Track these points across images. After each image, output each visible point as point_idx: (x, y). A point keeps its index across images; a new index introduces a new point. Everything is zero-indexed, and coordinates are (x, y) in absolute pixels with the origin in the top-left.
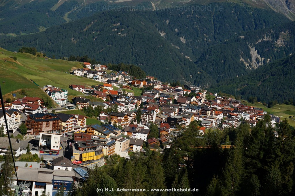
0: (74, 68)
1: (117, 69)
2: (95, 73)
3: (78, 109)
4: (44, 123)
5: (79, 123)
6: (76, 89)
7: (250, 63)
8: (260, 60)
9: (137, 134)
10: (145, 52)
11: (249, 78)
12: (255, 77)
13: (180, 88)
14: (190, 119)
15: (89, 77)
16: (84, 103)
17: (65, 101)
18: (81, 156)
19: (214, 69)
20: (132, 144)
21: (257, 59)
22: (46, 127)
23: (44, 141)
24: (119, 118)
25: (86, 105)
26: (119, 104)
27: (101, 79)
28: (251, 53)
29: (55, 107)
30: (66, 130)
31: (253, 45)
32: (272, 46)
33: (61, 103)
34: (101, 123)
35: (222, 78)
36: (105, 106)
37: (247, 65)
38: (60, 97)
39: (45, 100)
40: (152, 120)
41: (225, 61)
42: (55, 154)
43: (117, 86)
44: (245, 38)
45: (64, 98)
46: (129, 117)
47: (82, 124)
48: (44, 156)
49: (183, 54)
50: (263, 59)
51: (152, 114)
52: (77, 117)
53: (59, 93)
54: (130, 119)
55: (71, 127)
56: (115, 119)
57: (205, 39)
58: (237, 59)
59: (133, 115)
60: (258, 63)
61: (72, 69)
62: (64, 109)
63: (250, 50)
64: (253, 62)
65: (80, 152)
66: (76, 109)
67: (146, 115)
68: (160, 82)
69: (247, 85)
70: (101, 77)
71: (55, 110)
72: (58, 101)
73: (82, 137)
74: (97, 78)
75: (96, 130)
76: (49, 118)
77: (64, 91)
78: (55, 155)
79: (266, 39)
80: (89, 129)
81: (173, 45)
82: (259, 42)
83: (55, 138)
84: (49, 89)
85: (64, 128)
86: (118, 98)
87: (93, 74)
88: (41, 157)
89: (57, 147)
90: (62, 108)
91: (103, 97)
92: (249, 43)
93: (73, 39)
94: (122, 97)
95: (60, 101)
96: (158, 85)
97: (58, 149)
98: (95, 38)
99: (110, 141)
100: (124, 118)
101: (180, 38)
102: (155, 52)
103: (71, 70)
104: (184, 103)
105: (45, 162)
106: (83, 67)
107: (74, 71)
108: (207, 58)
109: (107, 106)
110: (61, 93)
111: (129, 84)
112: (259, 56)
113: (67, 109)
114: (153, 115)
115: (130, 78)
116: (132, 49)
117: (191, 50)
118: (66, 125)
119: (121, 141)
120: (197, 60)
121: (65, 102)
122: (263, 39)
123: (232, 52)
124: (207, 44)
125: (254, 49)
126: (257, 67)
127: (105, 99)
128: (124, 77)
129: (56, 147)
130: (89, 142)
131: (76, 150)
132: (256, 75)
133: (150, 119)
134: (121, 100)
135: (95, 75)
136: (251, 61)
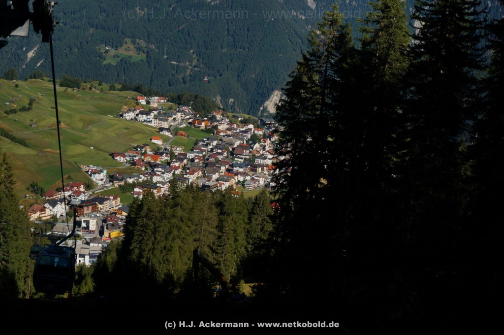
0: (125, 108)
3: (114, 187)
4: (85, 208)
5: (113, 203)
6: (117, 158)
13: (251, 126)
14: (229, 183)
15: (141, 119)
16: (120, 182)
18: (110, 234)
22: (87, 210)
23: (85, 224)
29: (95, 188)
34: (134, 198)
38: (99, 178)
39: (87, 183)
43: (169, 135)
45: (103, 178)
46: (162, 189)
47: (116, 203)
48: (85, 235)
49: (310, 26)
52: (112, 198)
55: (106, 208)
59: (167, 186)
61: (122, 110)
65: (109, 231)
68: (227, 119)
71: (95, 191)
73: (112, 219)
74: (150, 120)
75: (124, 212)
77: (103, 172)
78: (92, 234)
80: (119, 211)
83: (92, 222)
84: (90, 171)
86: (156, 168)
87: (146, 115)
90: (100, 188)
95: (99, 181)
96: (222, 125)
97: (94, 229)
98: (173, 6)
100: (157, 190)
103: (120, 112)
107: (124, 112)
109: (143, 177)
110: (100, 174)
111: (189, 123)
113: (105, 189)
115: (192, 114)
118: (102, 206)
121: (104, 181)
127: (143, 169)
128: (184, 114)
134: (158, 170)
135: (149, 116)
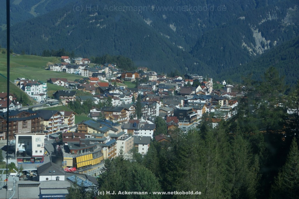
0: (50, 63)
1: (101, 61)
2: (76, 67)
3: (62, 105)
4: (20, 124)
5: (66, 121)
6: (56, 83)
7: (254, 47)
8: (266, 43)
9: (140, 131)
10: (131, 45)
11: (255, 65)
12: (262, 63)
13: (180, 78)
14: (202, 110)
15: (69, 72)
16: (70, 97)
17: (45, 96)
18: (75, 160)
19: (212, 58)
20: (136, 143)
21: (261, 42)
22: (23, 127)
23: (22, 146)
24: (114, 113)
25: (71, 99)
26: (113, 97)
27: (84, 73)
28: (254, 36)
29: (32, 104)
30: (50, 130)
31: (255, 26)
32: (279, 26)
33: (40, 99)
34: (94, 120)
35: (223, 68)
36: (96, 100)
37: (250, 50)
38: (37, 91)
39: (19, 96)
40: (154, 115)
41: (224, 48)
42: (39, 161)
43: (105, 80)
44: (246, 18)
45: (43, 93)
46: (127, 112)
47: (70, 123)
49: (174, 43)
50: (269, 42)
51: (154, 107)
52: (63, 113)
53: (36, 86)
54: (128, 113)
55: (56, 127)
56: (110, 115)
57: (199, 25)
58: (238, 44)
59: (132, 109)
60: (263, 47)
61: (48, 65)
62: (45, 106)
63: (253, 33)
64: (257, 47)
65: (72, 155)
66: (60, 105)
67: (147, 109)
68: (155, 73)
69: (254, 73)
70: (84, 72)
71: (32, 108)
72: (35, 96)
73: (72, 137)
74: (79, 73)
75: (90, 127)
76: (26, 116)
77: (42, 84)
78: (38, 163)
79: (270, 19)
80: (81, 127)
81: (162, 34)
82: (263, 22)
83: (37, 140)
84: (21, 83)
85: (47, 129)
86: (111, 90)
87: (73, 69)
88: (20, 166)
89: (41, 151)
90: (41, 104)
91: (91, 91)
92: (251, 25)
93: (44, 36)
94: (116, 88)
95: (38, 96)
96: (153, 76)
97: (42, 154)
98: (70, 32)
99: (109, 140)
100: (121, 114)
101: (169, 25)
102: (141, 44)
103: (46, 67)
104: (189, 95)
105: (25, 173)
106: (60, 62)
107: (50, 66)
108: (203, 46)
109: (98, 100)
110: (38, 86)
111: (118, 78)
112: (264, 39)
113: (48, 106)
114: (156, 108)
115: (119, 71)
116: (114, 42)
117: (184, 39)
118: (49, 124)
119: (124, 140)
120: (192, 49)
121: (45, 98)
122: (267, 19)
123: (232, 36)
124: (202, 30)
125: (258, 31)
126: (262, 51)
127: (94, 93)
128: (112, 70)
129: (39, 152)
130: (83, 141)
131: (67, 153)
132: (263, 61)
133: (153, 113)
134: (115, 92)
135: (77, 69)
136: (255, 45)
